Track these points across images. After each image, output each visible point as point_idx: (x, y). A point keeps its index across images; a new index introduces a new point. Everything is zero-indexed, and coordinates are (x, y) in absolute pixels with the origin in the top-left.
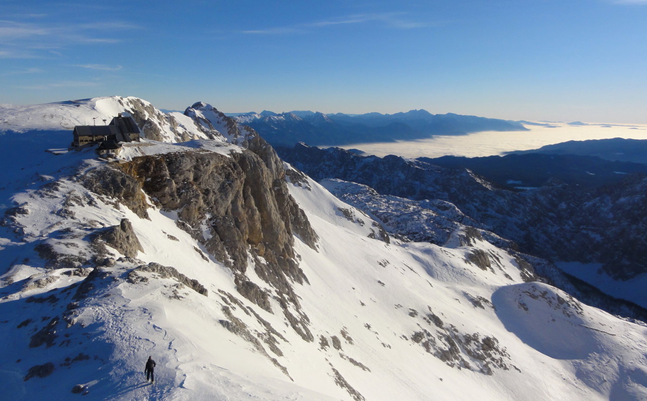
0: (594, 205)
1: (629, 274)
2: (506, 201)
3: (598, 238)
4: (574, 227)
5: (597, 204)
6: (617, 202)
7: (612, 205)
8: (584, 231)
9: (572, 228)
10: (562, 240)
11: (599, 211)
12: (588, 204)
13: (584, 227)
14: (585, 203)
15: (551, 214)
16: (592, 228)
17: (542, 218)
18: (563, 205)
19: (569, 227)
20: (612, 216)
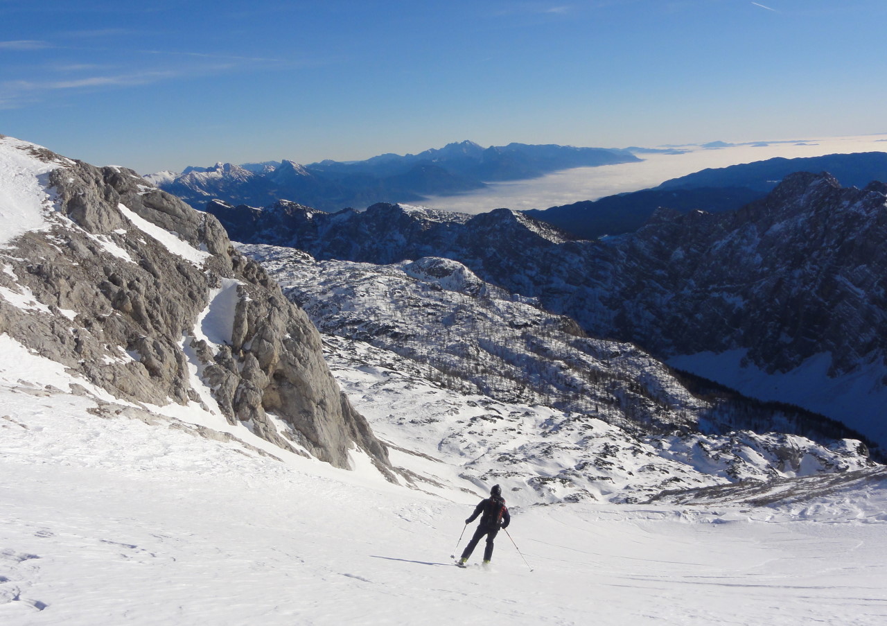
0: (730, 244)
1: (792, 359)
2: (583, 259)
3: (739, 302)
4: (699, 289)
5: (736, 242)
6: (769, 233)
7: (759, 239)
8: (716, 295)
9: (696, 292)
10: (680, 315)
11: (739, 254)
12: (720, 244)
13: (716, 286)
14: (716, 242)
15: (658, 272)
16: (729, 286)
17: (644, 281)
18: (679, 253)
19: (690, 291)
20: (761, 259)
